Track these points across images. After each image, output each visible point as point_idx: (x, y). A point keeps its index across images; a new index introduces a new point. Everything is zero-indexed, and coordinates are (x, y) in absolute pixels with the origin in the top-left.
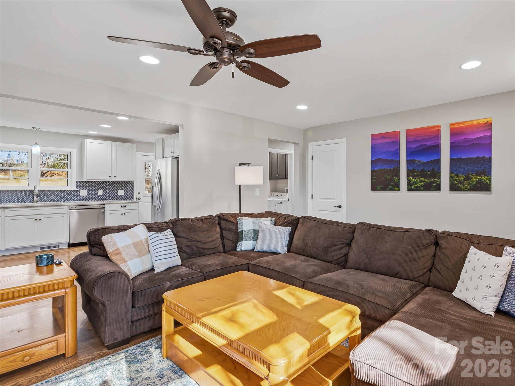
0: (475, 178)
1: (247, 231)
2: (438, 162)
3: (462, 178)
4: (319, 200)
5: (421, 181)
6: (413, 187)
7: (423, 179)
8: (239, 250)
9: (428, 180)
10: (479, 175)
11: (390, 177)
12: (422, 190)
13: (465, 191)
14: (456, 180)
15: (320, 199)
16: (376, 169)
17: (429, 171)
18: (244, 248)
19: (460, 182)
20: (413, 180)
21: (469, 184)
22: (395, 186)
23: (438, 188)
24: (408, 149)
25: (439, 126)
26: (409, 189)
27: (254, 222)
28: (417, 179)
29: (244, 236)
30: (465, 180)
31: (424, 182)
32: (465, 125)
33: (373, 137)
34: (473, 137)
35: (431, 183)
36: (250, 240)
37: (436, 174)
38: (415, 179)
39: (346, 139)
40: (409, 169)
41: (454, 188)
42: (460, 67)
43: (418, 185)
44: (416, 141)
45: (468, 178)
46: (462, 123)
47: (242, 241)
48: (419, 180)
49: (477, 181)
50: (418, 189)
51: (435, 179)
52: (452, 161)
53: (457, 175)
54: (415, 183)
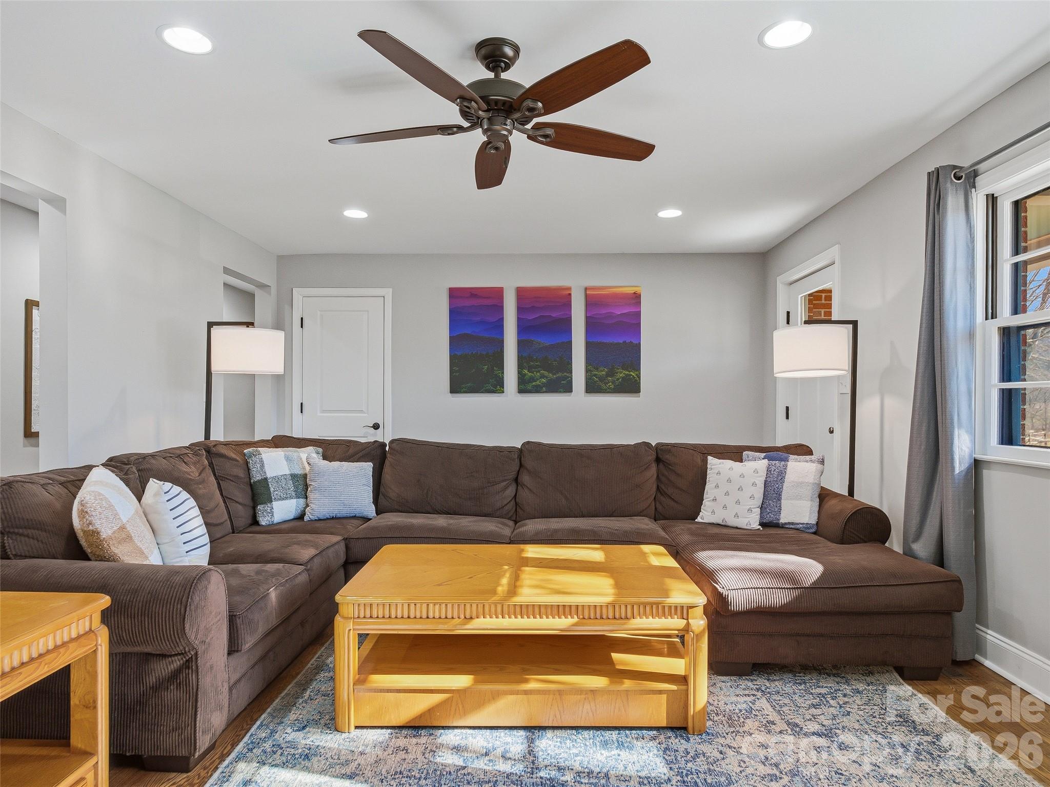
0: (621, 373)
1: (277, 479)
2: (568, 346)
3: (604, 373)
4: (322, 414)
5: (543, 376)
6: (529, 387)
7: (546, 373)
8: (268, 523)
9: (554, 374)
10: (627, 370)
11: (487, 368)
12: (543, 392)
13: (608, 392)
14: (595, 375)
15: (324, 411)
16: (459, 353)
17: (555, 361)
18: (277, 518)
19: (602, 379)
20: (530, 374)
21: (613, 382)
22: (496, 386)
23: (568, 389)
24: (519, 320)
25: (569, 289)
26: (521, 391)
27: (288, 459)
28: (535, 373)
29: (272, 489)
30: (608, 375)
31: (547, 377)
32: (607, 292)
33: (454, 294)
34: (618, 312)
35: (559, 379)
36: (291, 498)
37: (566, 365)
38: (533, 373)
39: (391, 289)
40: (522, 355)
41: (592, 388)
42: (656, 215)
43: (538, 383)
44: (533, 309)
45: (611, 373)
46: (603, 289)
47: (272, 502)
48: (538, 374)
49: (623, 378)
50: (537, 390)
51: (565, 374)
52: (589, 346)
53: (597, 369)
54: (532, 379)
